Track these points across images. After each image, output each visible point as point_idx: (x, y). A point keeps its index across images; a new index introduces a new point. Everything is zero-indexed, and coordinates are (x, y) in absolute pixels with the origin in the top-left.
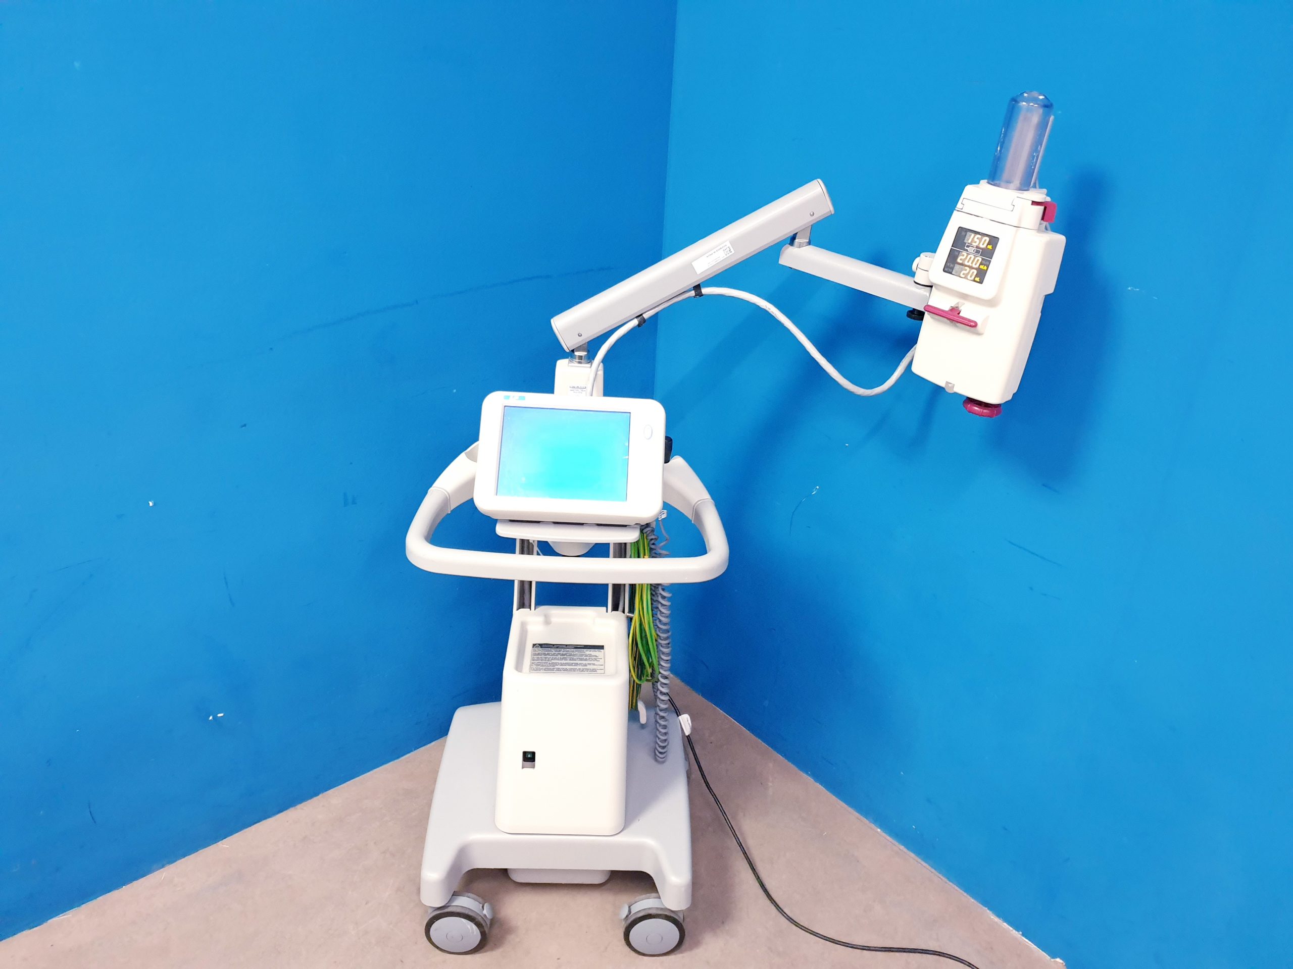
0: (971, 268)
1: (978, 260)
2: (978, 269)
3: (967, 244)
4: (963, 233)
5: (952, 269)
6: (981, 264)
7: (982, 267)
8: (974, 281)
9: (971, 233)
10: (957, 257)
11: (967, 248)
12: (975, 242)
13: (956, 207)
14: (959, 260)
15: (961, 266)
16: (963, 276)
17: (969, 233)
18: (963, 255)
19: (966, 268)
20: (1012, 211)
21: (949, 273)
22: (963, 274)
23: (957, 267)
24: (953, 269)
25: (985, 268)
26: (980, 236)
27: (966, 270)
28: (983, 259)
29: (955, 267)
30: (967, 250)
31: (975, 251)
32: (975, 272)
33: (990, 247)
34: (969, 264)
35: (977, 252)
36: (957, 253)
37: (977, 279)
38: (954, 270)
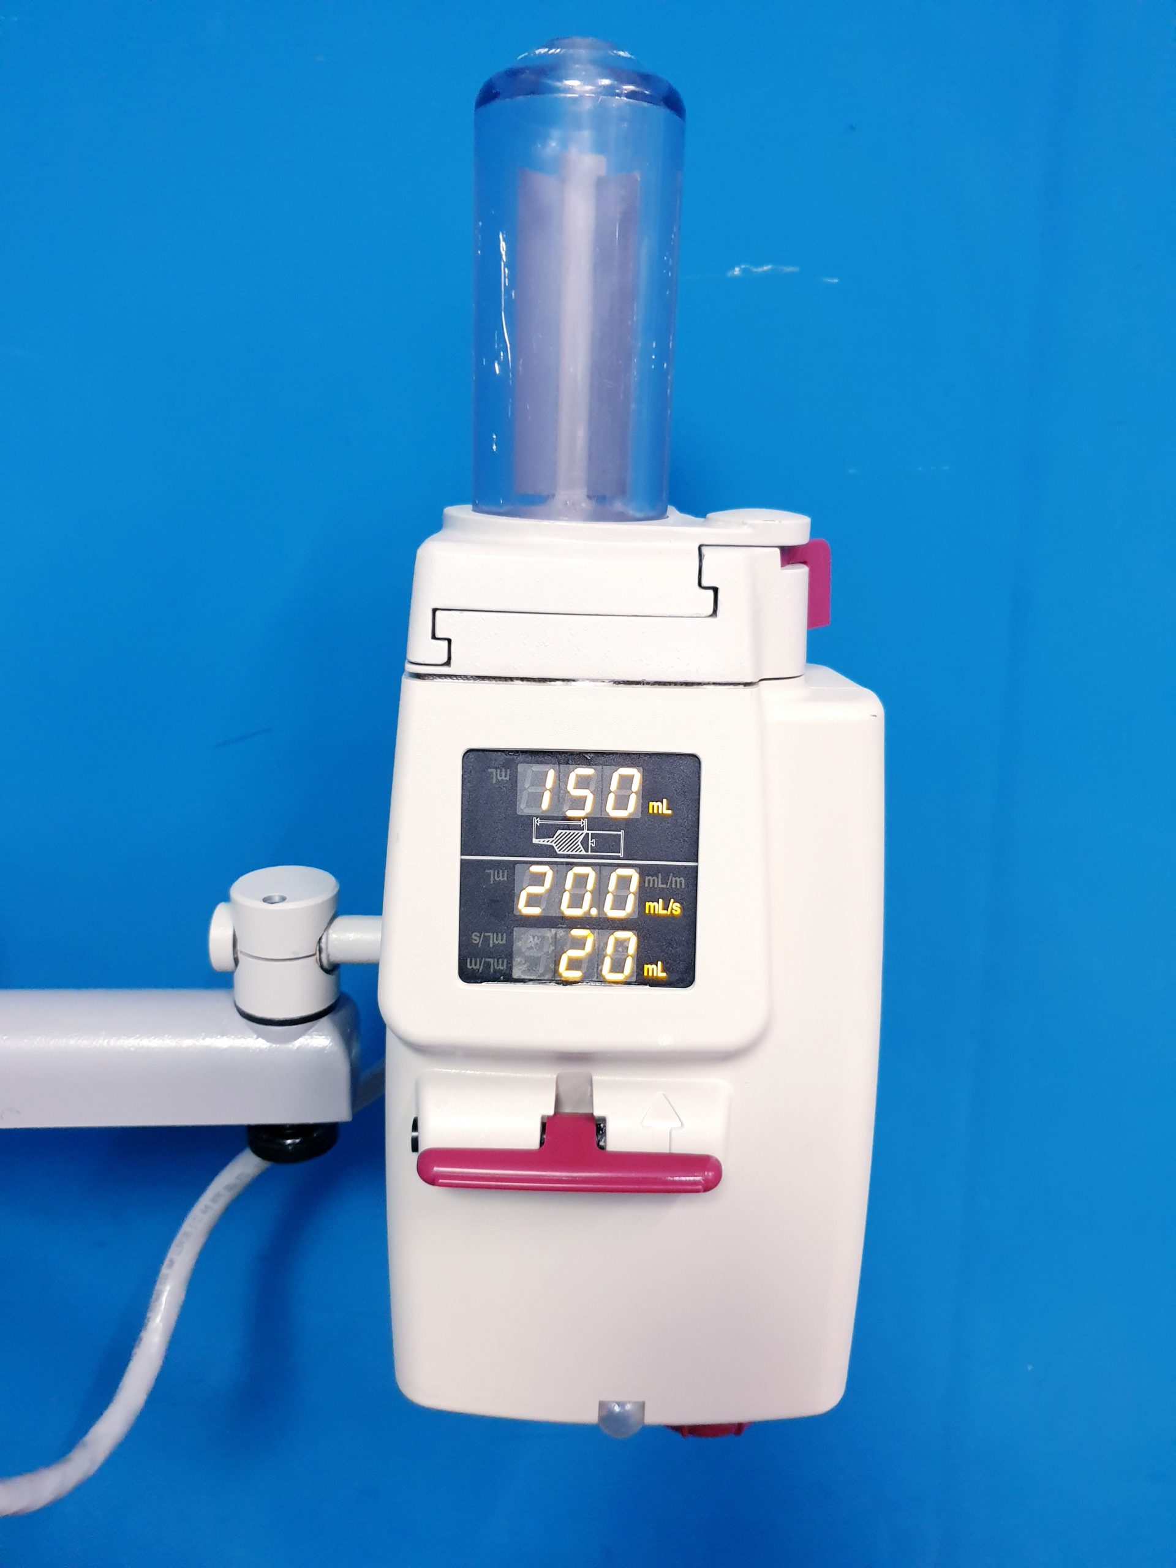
0: (602, 925)
1: (624, 882)
2: (639, 924)
3: (537, 822)
4: (499, 776)
5: (507, 954)
6: (645, 895)
7: (656, 908)
8: (641, 980)
9: (536, 768)
10: (510, 897)
11: (540, 841)
12: (579, 803)
13: (405, 658)
14: (524, 908)
15: (549, 933)
16: (576, 975)
17: (527, 771)
18: (539, 879)
19: (576, 933)
20: (715, 612)
21: (494, 978)
22: (573, 964)
23: (527, 941)
24: (510, 957)
25: (676, 908)
26: (588, 771)
27: (580, 944)
28: (643, 871)
29: (518, 944)
30: (549, 852)
31: (591, 843)
32: (631, 939)
33: (661, 807)
34: (586, 908)
35: (606, 845)
36: (502, 878)
37: (656, 970)
38: (517, 960)
